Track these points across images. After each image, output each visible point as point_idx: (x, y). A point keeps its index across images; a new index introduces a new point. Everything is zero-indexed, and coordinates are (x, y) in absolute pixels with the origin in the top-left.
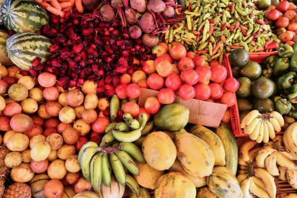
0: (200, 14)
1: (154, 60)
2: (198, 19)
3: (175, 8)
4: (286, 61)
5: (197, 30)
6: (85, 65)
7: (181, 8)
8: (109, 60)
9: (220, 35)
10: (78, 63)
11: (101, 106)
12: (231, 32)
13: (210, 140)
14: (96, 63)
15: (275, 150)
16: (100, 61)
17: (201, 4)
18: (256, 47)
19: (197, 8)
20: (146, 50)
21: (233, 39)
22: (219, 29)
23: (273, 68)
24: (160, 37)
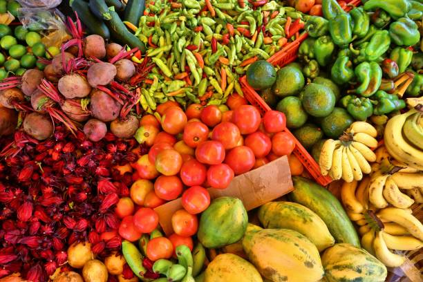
0: (170, 46)
1: (147, 152)
2: (172, 54)
3: (130, 59)
4: (325, 41)
5: (181, 72)
6: (52, 230)
7: (139, 52)
8: (84, 196)
9: (216, 59)
10: (40, 234)
11: (114, 269)
12: (229, 45)
13: (293, 220)
14: (67, 212)
15: (387, 176)
16: (71, 205)
17: (163, 29)
18: (275, 43)
19: (162, 39)
20: (128, 145)
21: (237, 54)
22: (210, 50)
23: (315, 58)
24: (135, 112)
